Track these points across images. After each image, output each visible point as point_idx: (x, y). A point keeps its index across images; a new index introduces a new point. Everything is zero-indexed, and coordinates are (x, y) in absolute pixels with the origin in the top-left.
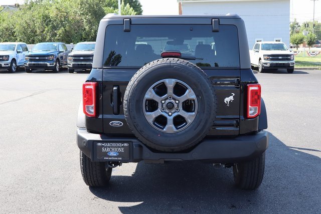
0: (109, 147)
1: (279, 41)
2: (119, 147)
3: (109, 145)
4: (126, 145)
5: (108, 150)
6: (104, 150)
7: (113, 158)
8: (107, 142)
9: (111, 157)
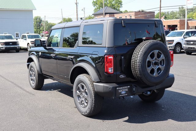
0: (122, 89)
1: (29, 33)
2: (126, 88)
3: (122, 88)
4: (129, 87)
5: (121, 91)
6: (120, 91)
7: (124, 95)
8: (121, 87)
9: (123, 94)
